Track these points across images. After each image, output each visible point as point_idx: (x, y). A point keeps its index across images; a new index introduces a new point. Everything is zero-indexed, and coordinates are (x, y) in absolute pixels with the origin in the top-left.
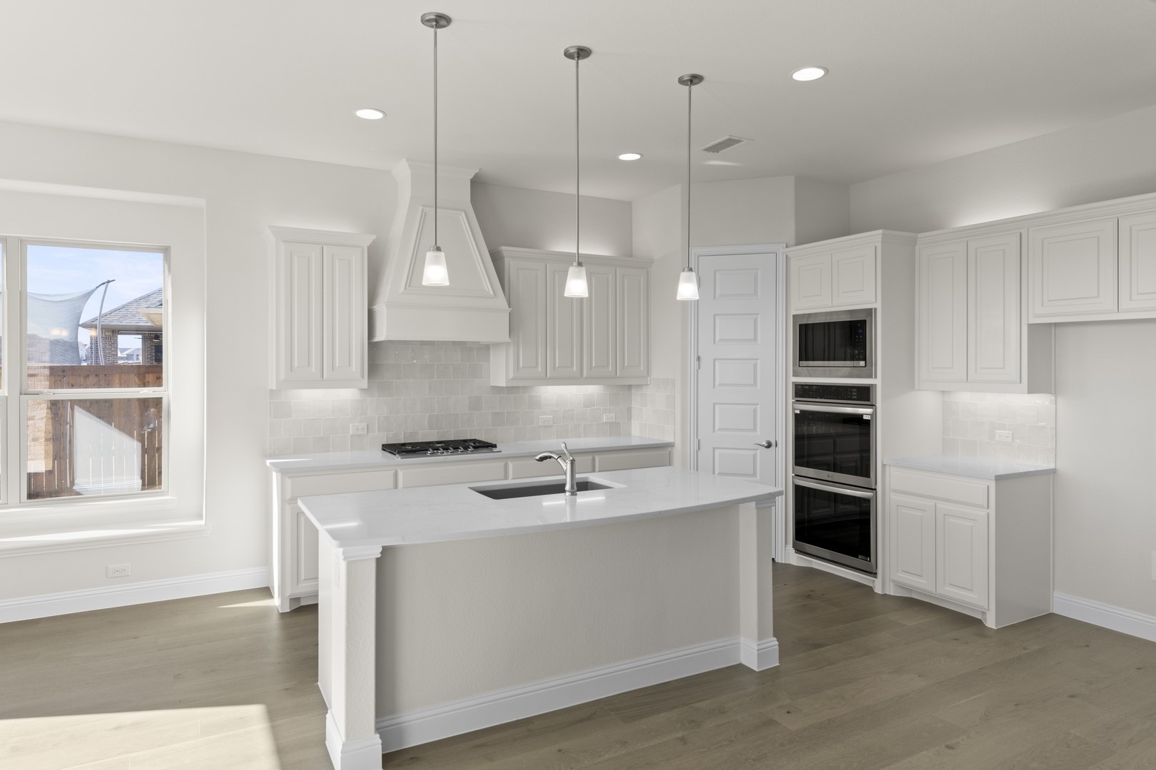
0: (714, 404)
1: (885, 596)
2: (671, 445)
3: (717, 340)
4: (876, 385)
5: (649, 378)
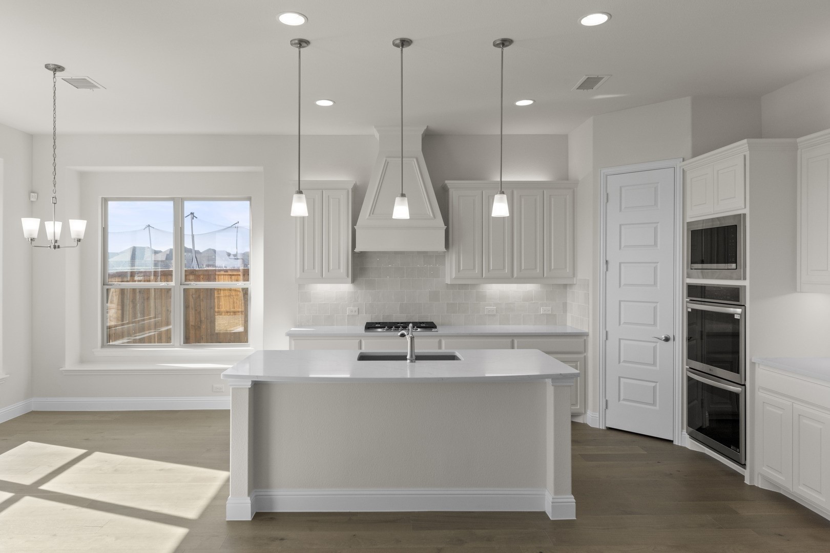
0: (620, 302)
1: (753, 488)
2: (586, 335)
3: (622, 246)
4: (745, 286)
5: (575, 278)
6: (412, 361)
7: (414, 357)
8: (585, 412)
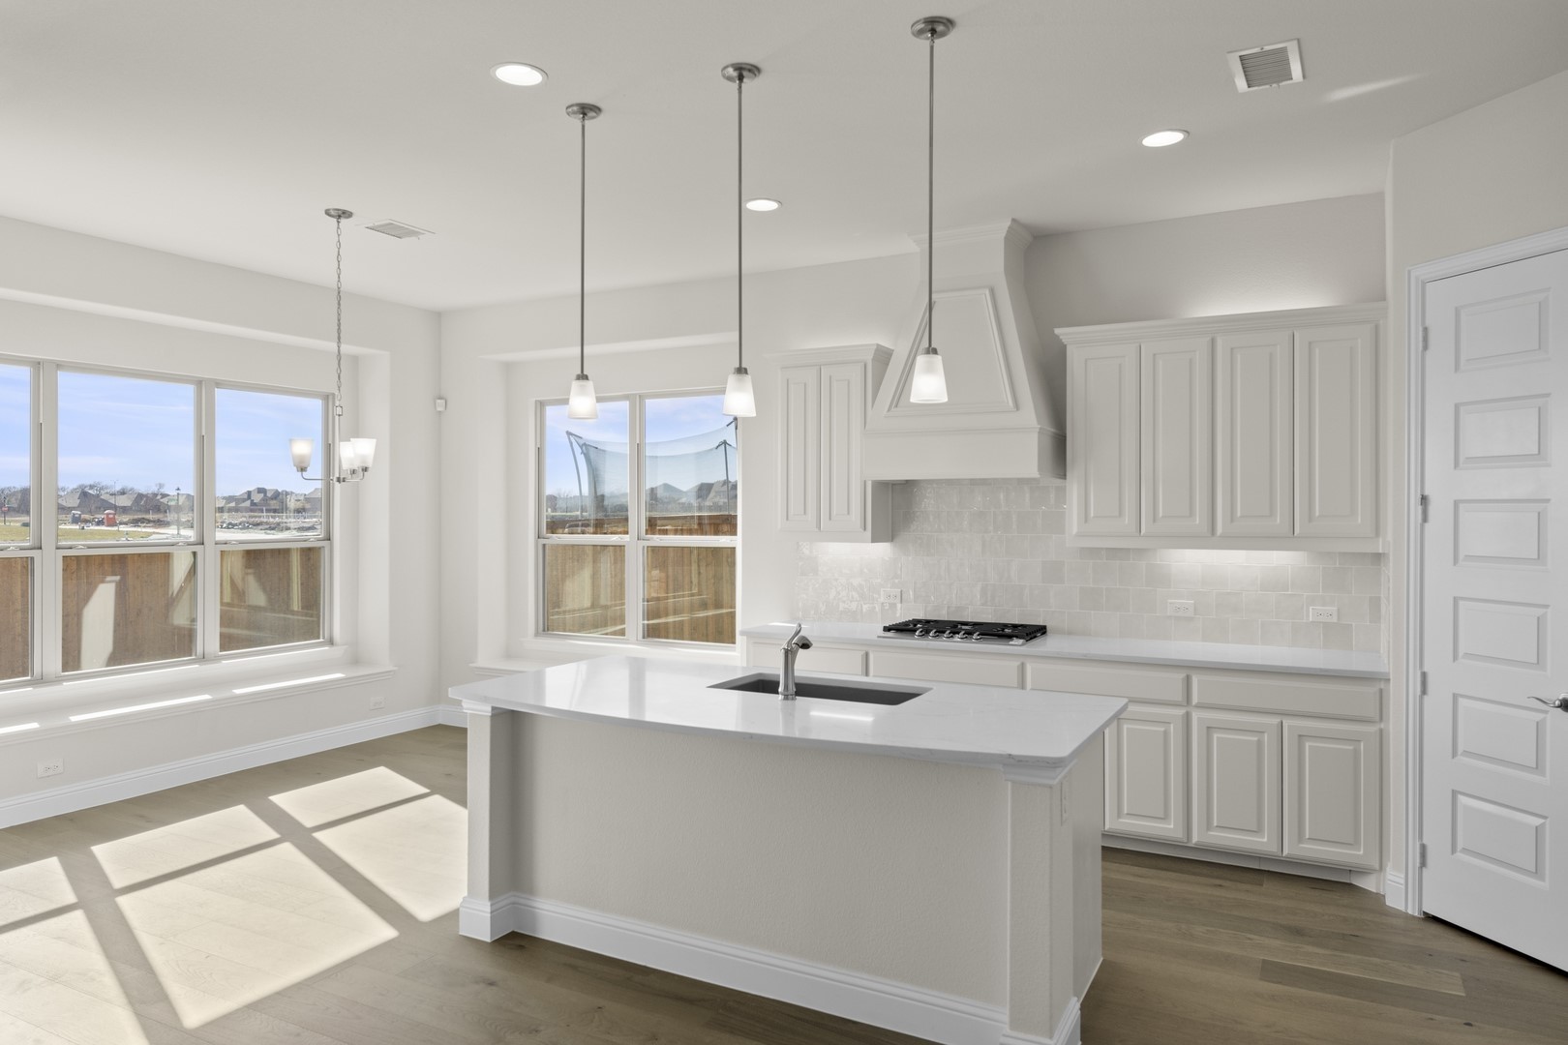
0: (1456, 600)
2: (1386, 678)
3: (1462, 459)
5: (1381, 540)
6: (786, 697)
7: (792, 689)
8: (1381, 868)
